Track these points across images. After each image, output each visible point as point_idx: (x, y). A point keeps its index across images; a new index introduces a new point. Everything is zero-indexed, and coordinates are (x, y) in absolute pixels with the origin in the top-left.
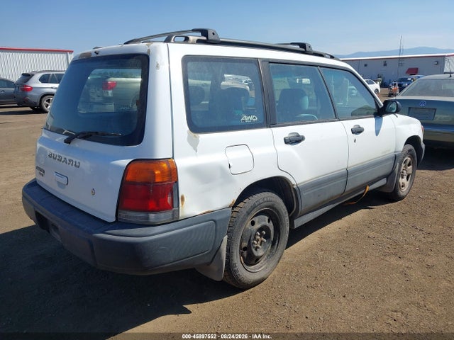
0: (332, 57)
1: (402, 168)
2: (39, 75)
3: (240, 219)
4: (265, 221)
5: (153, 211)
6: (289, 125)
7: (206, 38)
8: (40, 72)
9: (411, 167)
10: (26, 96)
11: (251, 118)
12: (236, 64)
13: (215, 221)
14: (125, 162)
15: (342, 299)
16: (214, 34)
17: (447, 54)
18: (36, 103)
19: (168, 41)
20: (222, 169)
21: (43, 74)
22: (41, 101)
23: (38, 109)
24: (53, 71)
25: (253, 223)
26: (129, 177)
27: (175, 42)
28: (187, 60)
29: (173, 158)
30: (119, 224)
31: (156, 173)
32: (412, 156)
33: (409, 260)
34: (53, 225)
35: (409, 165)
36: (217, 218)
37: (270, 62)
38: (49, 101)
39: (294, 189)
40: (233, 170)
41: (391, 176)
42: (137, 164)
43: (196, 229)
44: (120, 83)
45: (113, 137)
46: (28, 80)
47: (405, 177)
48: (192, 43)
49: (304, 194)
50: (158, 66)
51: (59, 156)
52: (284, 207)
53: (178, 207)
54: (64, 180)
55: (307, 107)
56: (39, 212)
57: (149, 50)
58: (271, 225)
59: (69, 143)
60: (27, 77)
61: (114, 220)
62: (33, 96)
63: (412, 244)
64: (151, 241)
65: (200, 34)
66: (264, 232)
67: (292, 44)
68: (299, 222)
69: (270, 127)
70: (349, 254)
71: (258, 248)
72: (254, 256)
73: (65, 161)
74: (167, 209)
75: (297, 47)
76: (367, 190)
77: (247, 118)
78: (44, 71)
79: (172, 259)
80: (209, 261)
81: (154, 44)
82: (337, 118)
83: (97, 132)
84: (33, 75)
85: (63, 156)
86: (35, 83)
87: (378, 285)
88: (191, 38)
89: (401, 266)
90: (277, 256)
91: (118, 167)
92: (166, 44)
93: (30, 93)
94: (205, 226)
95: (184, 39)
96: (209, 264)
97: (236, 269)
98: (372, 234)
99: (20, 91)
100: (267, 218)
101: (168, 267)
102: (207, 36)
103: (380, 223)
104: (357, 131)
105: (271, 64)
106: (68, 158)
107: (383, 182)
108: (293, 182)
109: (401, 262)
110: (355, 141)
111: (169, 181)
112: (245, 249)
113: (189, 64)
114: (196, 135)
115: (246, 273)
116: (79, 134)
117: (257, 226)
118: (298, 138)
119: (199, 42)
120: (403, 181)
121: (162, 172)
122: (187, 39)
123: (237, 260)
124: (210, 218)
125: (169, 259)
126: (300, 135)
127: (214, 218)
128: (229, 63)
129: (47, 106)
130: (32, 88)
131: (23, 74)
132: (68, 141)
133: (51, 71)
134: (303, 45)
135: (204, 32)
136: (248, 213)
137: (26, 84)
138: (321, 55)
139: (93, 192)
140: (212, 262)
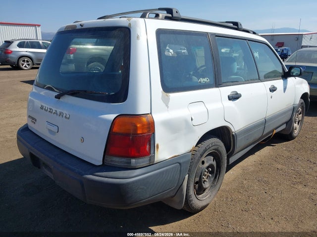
0: (254, 33)
1: (296, 116)
2: (17, 42)
3: (196, 161)
4: (211, 160)
5: (134, 157)
6: (230, 85)
7: (171, 15)
8: (18, 40)
9: (301, 115)
10: (8, 57)
11: (205, 80)
12: (194, 37)
13: (180, 164)
14: (112, 117)
15: (271, 221)
16: (177, 12)
17: (304, 33)
18: (14, 63)
19: (143, 16)
20: (186, 121)
21: (20, 41)
22: (18, 61)
23: (16, 67)
24: (28, 39)
25: (203, 163)
26: (115, 129)
27: (149, 18)
28: (160, 33)
29: (151, 113)
30: (106, 167)
31: (138, 125)
32: (302, 108)
33: (312, 187)
34: (44, 163)
35: (300, 114)
36: (181, 161)
37: (216, 36)
38: (24, 61)
39: (233, 135)
40: (194, 123)
41: (289, 123)
42: (122, 118)
43: (167, 170)
44: (80, 49)
45: (100, 95)
46: (9, 46)
47: (297, 122)
48: (162, 19)
49: (239, 139)
50: (138, 37)
51: (50, 109)
52: (225, 149)
53: (154, 153)
54: (55, 129)
55: (236, 71)
56: (34, 153)
57: (130, 24)
58: (214, 163)
59: (59, 98)
60: (9, 43)
61: (101, 163)
62: (13, 57)
63: (311, 175)
64: (133, 182)
65: (166, 12)
66: (210, 169)
67: (227, 22)
68: (232, 160)
69: (218, 87)
70: (267, 183)
71: (206, 181)
72: (203, 188)
73: (56, 113)
74: (146, 156)
75: (231, 25)
76: (274, 133)
77: (203, 80)
78: (21, 39)
79: (148, 196)
80: (173, 195)
81: (134, 19)
82: (259, 80)
83: (85, 91)
84: (13, 42)
85: (54, 110)
86: (14, 48)
87: (295, 208)
88: (161, 15)
89: (308, 192)
90: (218, 186)
91: (106, 120)
92: (143, 19)
93: (10, 55)
94: (173, 168)
95: (154, 15)
96: (173, 197)
97: (191, 199)
98: (280, 166)
99: (3, 53)
100: (212, 158)
101: (145, 202)
102: (172, 14)
103: (283, 158)
104: (273, 89)
105: (217, 37)
106: (59, 111)
107: (284, 127)
108: (233, 130)
109: (307, 189)
110: (271, 97)
111: (148, 132)
112: (197, 183)
113: (161, 36)
114: (168, 94)
115: (198, 201)
116: (68, 92)
117: (206, 165)
118: (236, 96)
119: (167, 18)
120: (296, 125)
121: (143, 125)
122: (157, 16)
123: (192, 192)
124: (177, 161)
125: (146, 196)
126: (239, 93)
127: (179, 161)
128: (189, 36)
129: (23, 65)
130: (12, 51)
131: (5, 41)
132: (58, 97)
133: (26, 39)
134: (236, 24)
135: (169, 11)
136: (201, 156)
137: (8, 48)
138: (247, 31)
139: (83, 140)
140: (175, 195)
